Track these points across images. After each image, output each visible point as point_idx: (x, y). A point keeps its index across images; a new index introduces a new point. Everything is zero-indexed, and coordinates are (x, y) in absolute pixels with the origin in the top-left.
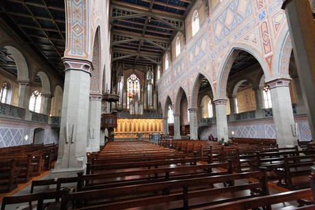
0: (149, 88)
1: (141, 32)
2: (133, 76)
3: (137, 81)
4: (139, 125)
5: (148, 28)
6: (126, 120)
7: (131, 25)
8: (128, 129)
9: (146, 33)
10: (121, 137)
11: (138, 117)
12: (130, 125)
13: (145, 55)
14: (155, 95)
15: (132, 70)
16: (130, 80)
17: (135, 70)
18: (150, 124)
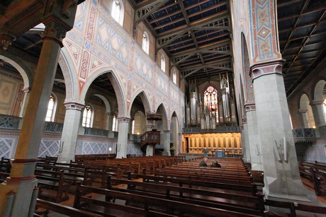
0: (224, 98)
1: (194, 46)
2: (210, 89)
3: (214, 93)
4: (214, 140)
5: (198, 40)
6: (200, 135)
7: (182, 45)
8: (202, 145)
9: (200, 45)
10: (196, 152)
11: (211, 131)
12: (205, 141)
13: (211, 65)
14: (233, 105)
15: (207, 82)
16: (207, 94)
17: (211, 82)
18: (227, 139)
